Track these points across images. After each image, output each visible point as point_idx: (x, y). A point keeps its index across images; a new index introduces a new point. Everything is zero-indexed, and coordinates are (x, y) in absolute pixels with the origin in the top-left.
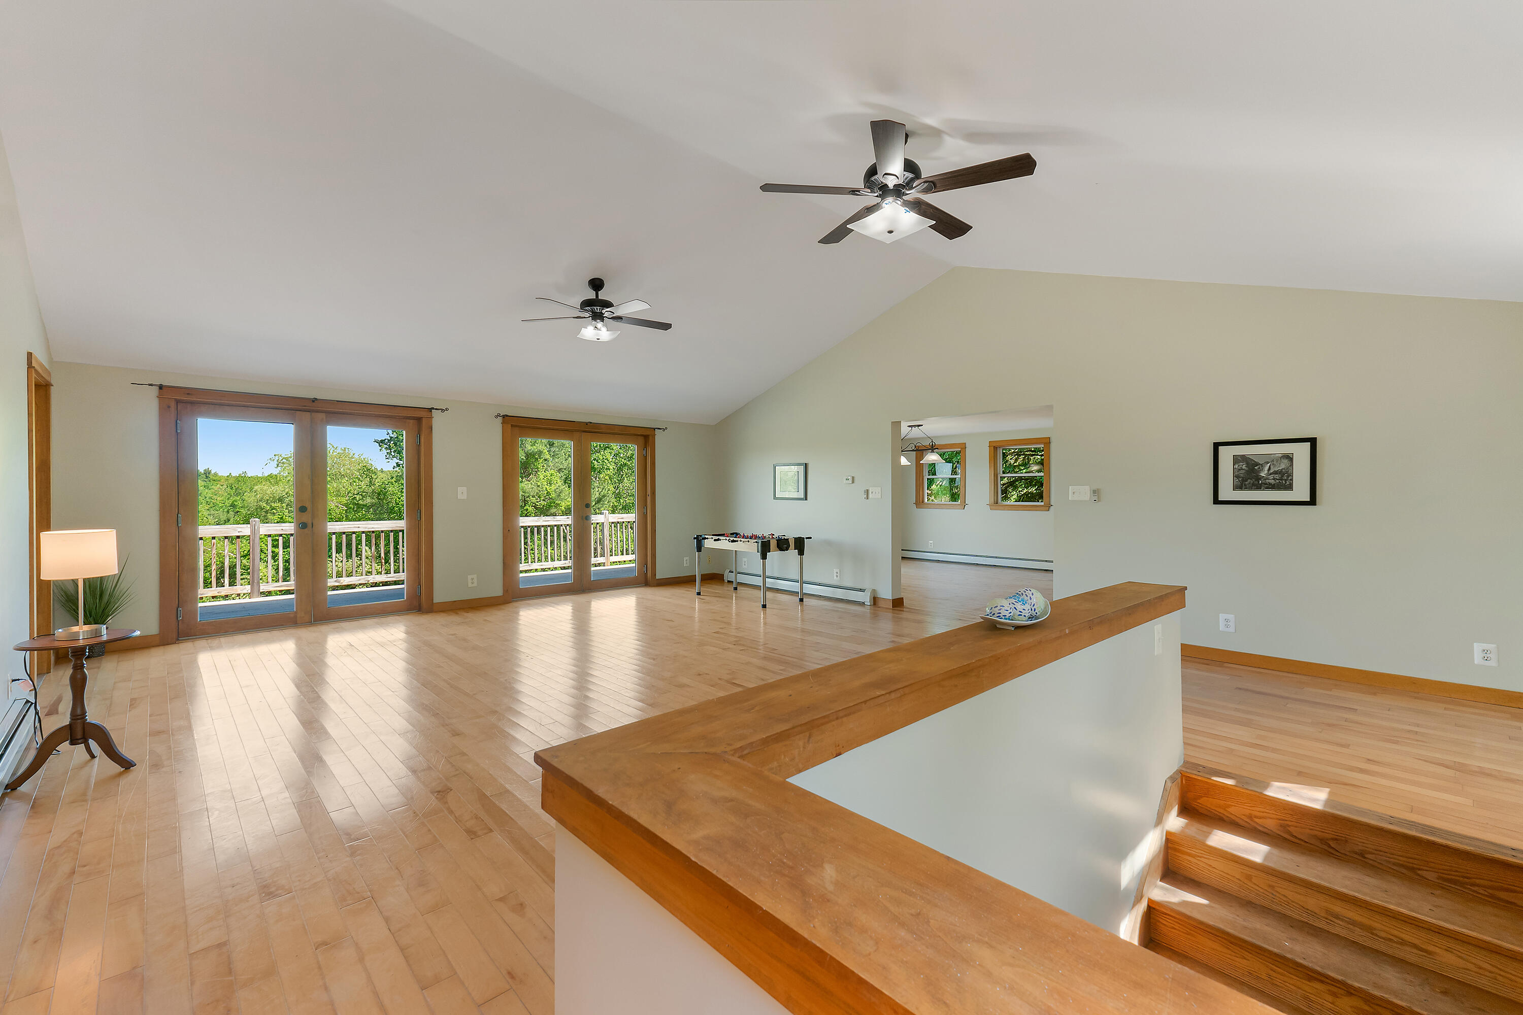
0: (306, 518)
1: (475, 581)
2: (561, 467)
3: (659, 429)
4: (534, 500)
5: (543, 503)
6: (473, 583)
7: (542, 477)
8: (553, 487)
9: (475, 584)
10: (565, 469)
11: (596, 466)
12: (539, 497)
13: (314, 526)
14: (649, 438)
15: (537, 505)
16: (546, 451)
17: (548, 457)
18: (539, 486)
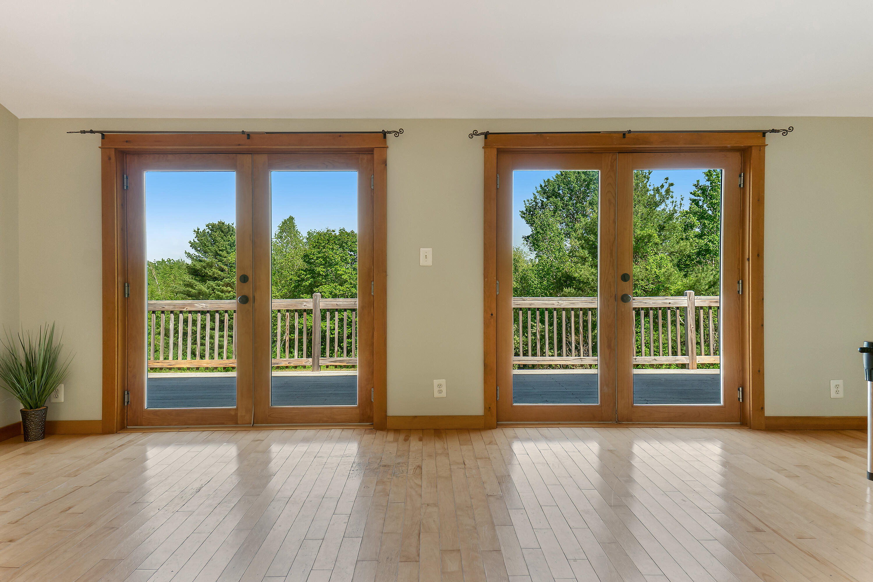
0: (247, 290)
1: (444, 389)
2: (672, 250)
3: (773, 131)
4: (643, 283)
5: (652, 286)
6: (440, 392)
7: (651, 261)
8: (663, 270)
9: (444, 394)
10: (676, 253)
11: (711, 248)
12: (648, 280)
13: (256, 300)
14: (751, 150)
15: (646, 289)
16: (656, 235)
17: (657, 240)
18: (647, 270)
